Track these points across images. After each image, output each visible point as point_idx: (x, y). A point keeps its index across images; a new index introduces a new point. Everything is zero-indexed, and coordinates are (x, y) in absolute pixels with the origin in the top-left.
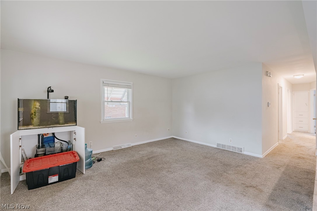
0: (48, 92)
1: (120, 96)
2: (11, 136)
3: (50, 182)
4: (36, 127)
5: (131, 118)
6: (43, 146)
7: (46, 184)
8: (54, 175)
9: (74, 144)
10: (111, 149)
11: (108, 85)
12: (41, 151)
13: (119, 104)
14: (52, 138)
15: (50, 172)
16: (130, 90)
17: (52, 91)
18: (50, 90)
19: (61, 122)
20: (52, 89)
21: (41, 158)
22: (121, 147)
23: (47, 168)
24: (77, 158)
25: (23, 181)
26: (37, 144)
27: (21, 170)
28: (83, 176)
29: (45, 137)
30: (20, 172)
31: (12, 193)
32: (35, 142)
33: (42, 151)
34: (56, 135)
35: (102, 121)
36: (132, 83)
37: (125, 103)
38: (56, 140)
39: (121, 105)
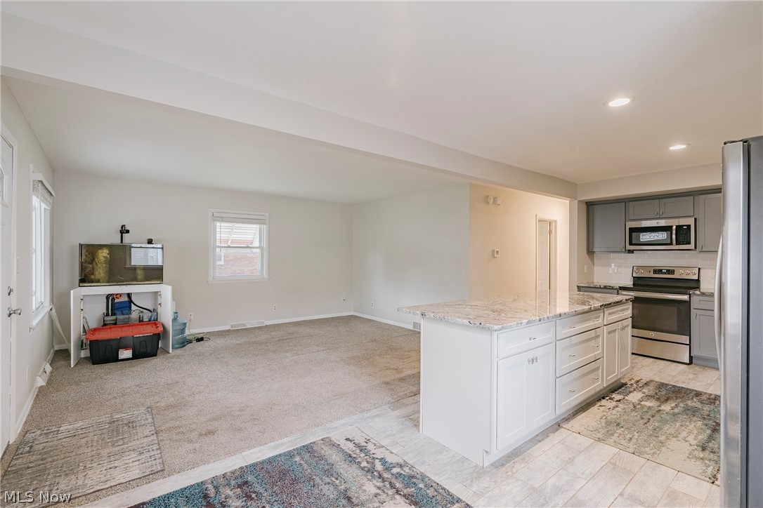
0: (122, 232)
1: (248, 237)
2: (72, 292)
3: (121, 357)
4: (103, 284)
5: (265, 276)
6: (113, 314)
7: (116, 359)
8: (126, 348)
9: (159, 312)
10: (227, 327)
11: (222, 220)
12: (110, 320)
13: (250, 252)
14: (128, 305)
15: (121, 344)
16: (264, 227)
17: (128, 232)
18: (124, 231)
19: (139, 277)
20: (127, 228)
21: (110, 328)
22: (245, 326)
23: (116, 338)
24: (161, 329)
25: (85, 358)
26: (105, 311)
27: (82, 343)
28: (168, 355)
29: (116, 301)
30: (82, 346)
31: (72, 366)
32: (101, 308)
33: (112, 320)
34: (133, 299)
35: (210, 279)
36: (267, 214)
37: (254, 250)
38: (133, 307)
39: (252, 252)
